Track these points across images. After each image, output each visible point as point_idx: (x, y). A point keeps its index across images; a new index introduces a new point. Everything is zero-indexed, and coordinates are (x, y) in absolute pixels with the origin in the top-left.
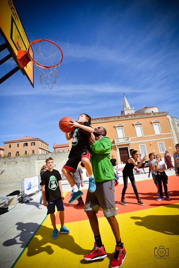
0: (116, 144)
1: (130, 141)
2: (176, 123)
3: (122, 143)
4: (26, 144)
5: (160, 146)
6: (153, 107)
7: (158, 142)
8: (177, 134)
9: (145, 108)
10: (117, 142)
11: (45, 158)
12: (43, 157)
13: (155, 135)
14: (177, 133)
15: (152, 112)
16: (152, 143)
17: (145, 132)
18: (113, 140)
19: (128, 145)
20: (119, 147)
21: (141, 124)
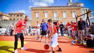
1: (59, 19)
4: (18, 16)
6: (81, 3)
10: (53, 19)
13: (72, 18)
17: (67, 16)
20: (54, 22)
21: (66, 12)
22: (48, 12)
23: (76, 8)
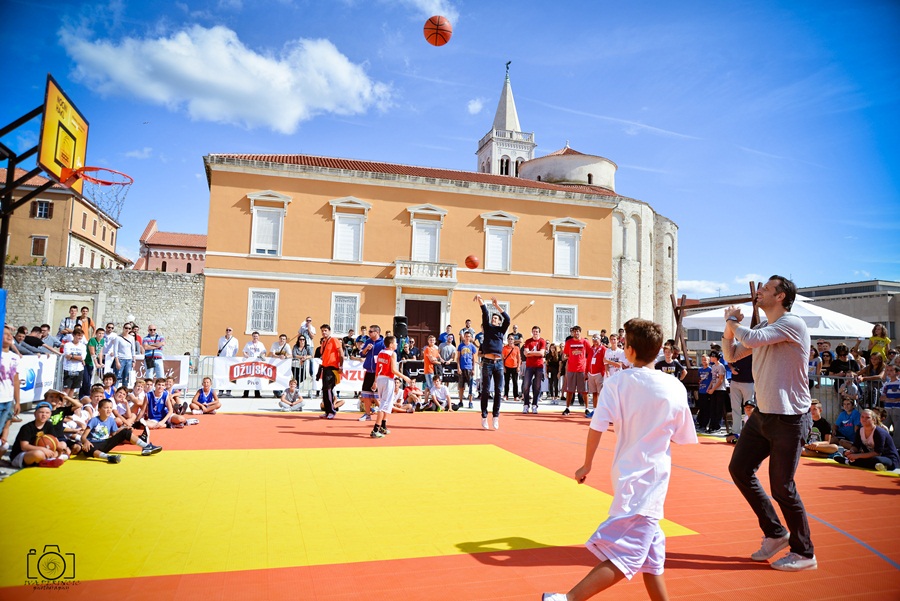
0: (397, 284)
1: (454, 279)
2: (667, 242)
3: (421, 282)
5: (559, 320)
6: (597, 158)
7: (557, 303)
8: (660, 282)
9: (569, 152)
10: (403, 276)
11: (90, 288)
12: (85, 283)
13: (551, 275)
14: (660, 278)
15: (590, 176)
16: (532, 303)
17: (518, 256)
18: (388, 264)
19: (445, 293)
20: (409, 297)
21: (510, 224)
22: (362, 211)
23: (584, 203)
